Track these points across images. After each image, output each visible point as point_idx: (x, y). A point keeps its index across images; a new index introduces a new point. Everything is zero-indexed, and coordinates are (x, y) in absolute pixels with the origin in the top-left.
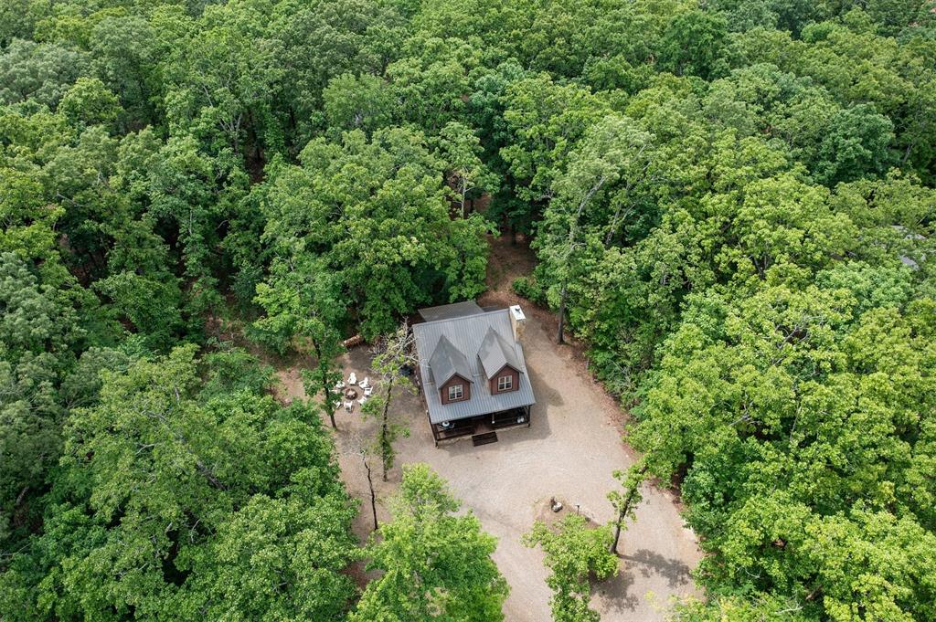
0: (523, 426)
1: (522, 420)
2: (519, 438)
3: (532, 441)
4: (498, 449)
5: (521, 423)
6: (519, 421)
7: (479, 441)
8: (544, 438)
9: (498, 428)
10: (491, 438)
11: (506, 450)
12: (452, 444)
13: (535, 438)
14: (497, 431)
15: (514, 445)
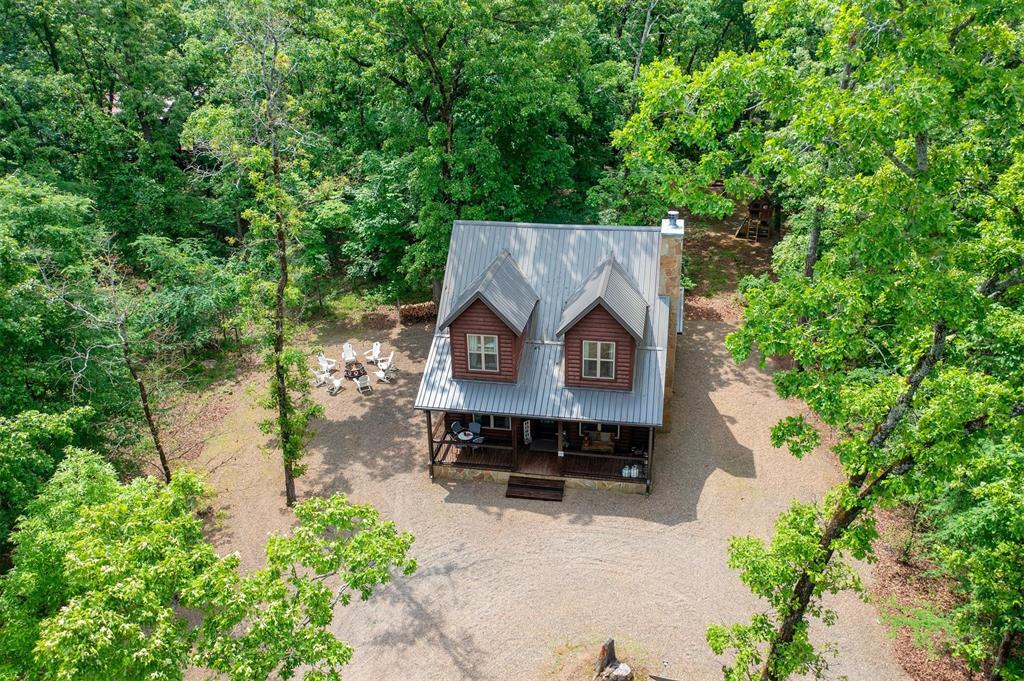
0: (632, 486)
1: (634, 472)
2: (612, 508)
3: (640, 521)
4: (554, 515)
5: (630, 479)
6: (626, 472)
7: (521, 491)
8: (671, 523)
9: (575, 475)
10: (551, 493)
11: (572, 522)
12: (463, 482)
13: (648, 517)
14: (571, 481)
15: (598, 518)
